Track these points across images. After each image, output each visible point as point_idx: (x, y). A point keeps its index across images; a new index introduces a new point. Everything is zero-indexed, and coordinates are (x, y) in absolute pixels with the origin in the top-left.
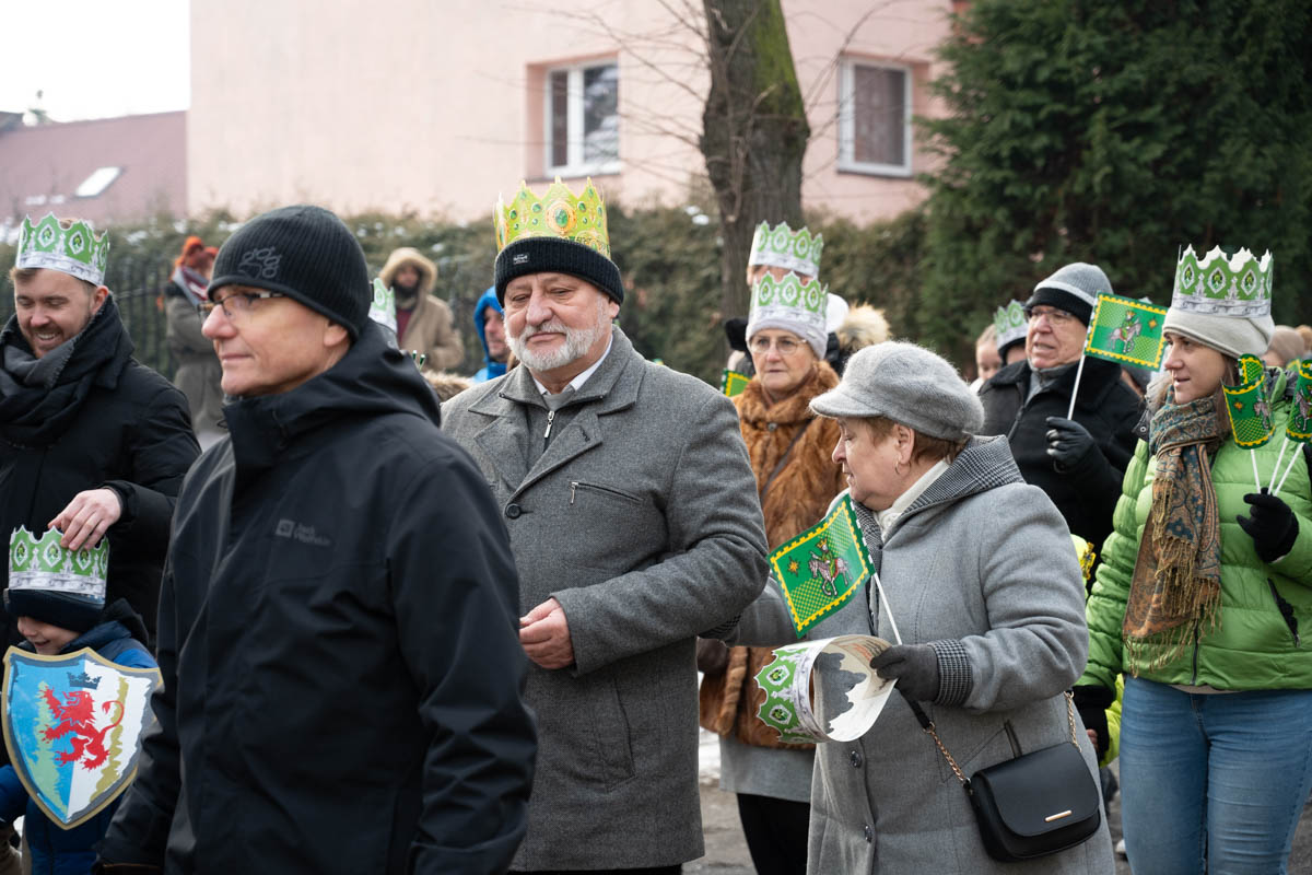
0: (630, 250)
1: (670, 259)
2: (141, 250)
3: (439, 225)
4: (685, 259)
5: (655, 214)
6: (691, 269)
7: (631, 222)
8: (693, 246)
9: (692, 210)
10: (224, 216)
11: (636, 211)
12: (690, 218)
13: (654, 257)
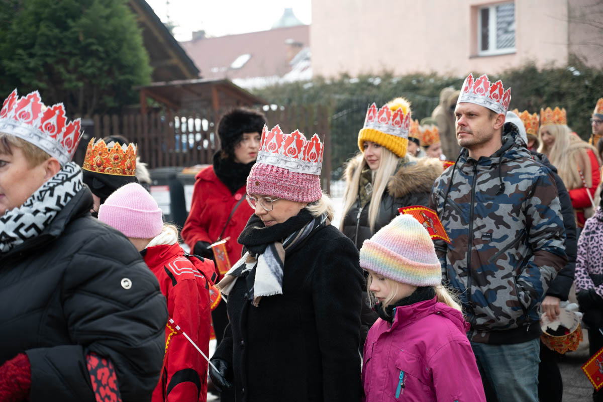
0: (543, 87)
1: (563, 91)
2: (312, 92)
3: (450, 78)
4: (571, 91)
5: (552, 71)
6: (574, 96)
7: (541, 75)
8: (574, 85)
9: (572, 69)
10: (346, 76)
11: (543, 70)
12: (571, 73)
13: (555, 90)
